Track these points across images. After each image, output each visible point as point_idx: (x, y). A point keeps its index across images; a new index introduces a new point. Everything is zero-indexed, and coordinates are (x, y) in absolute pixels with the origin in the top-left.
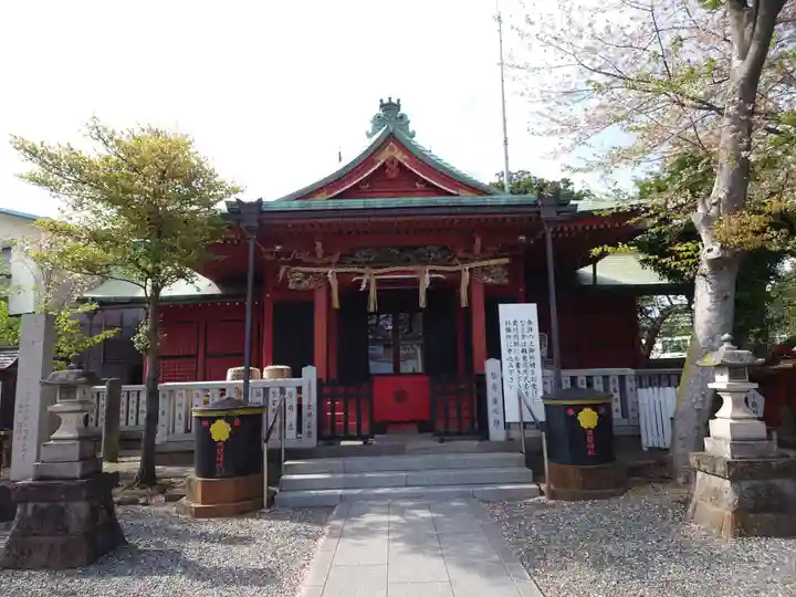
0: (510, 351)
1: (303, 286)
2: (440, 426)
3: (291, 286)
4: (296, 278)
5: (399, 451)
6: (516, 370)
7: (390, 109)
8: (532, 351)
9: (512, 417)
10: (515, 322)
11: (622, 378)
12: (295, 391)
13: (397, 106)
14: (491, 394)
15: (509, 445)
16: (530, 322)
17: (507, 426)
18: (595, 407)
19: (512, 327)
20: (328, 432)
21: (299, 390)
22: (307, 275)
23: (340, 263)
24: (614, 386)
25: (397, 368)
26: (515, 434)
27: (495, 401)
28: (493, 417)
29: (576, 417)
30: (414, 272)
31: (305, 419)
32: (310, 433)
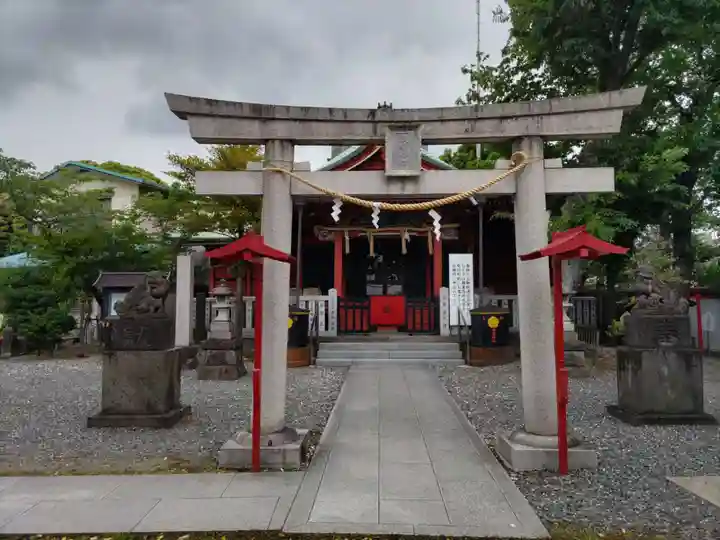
0: (454, 283)
1: (327, 239)
2: (410, 327)
3: (320, 238)
4: (322, 233)
5: (386, 340)
6: (457, 294)
8: (468, 283)
9: (454, 322)
10: (458, 266)
12: (323, 303)
14: (442, 308)
15: (451, 338)
16: (468, 266)
17: (451, 327)
18: (498, 316)
19: (457, 268)
20: (343, 328)
21: (327, 302)
22: (330, 232)
23: (351, 225)
25: (385, 292)
26: (455, 332)
27: (445, 313)
28: (443, 322)
29: (486, 321)
30: (398, 231)
31: (330, 320)
32: (333, 328)
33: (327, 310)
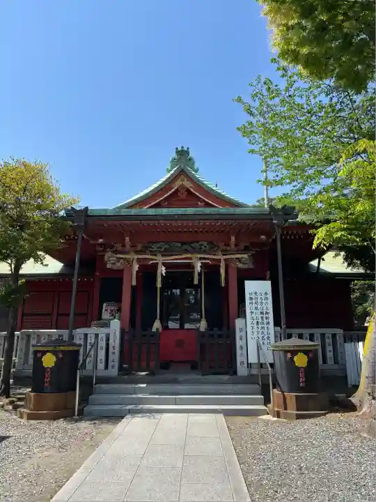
0: (252, 312)
1: (116, 266)
3: (109, 266)
4: (112, 261)
5: (175, 381)
6: (255, 326)
7: (183, 154)
8: (267, 313)
9: (253, 359)
10: (256, 293)
11: (334, 336)
12: (104, 337)
13: (187, 153)
14: (239, 343)
15: (250, 379)
16: (266, 294)
17: (250, 365)
18: (306, 352)
19: (253, 296)
20: (125, 366)
21: (108, 335)
22: (119, 259)
24: (329, 341)
26: (254, 371)
27: (241, 348)
28: (240, 358)
29: (292, 359)
30: (191, 259)
31: (111, 357)
32: (113, 367)
33: (108, 345)
